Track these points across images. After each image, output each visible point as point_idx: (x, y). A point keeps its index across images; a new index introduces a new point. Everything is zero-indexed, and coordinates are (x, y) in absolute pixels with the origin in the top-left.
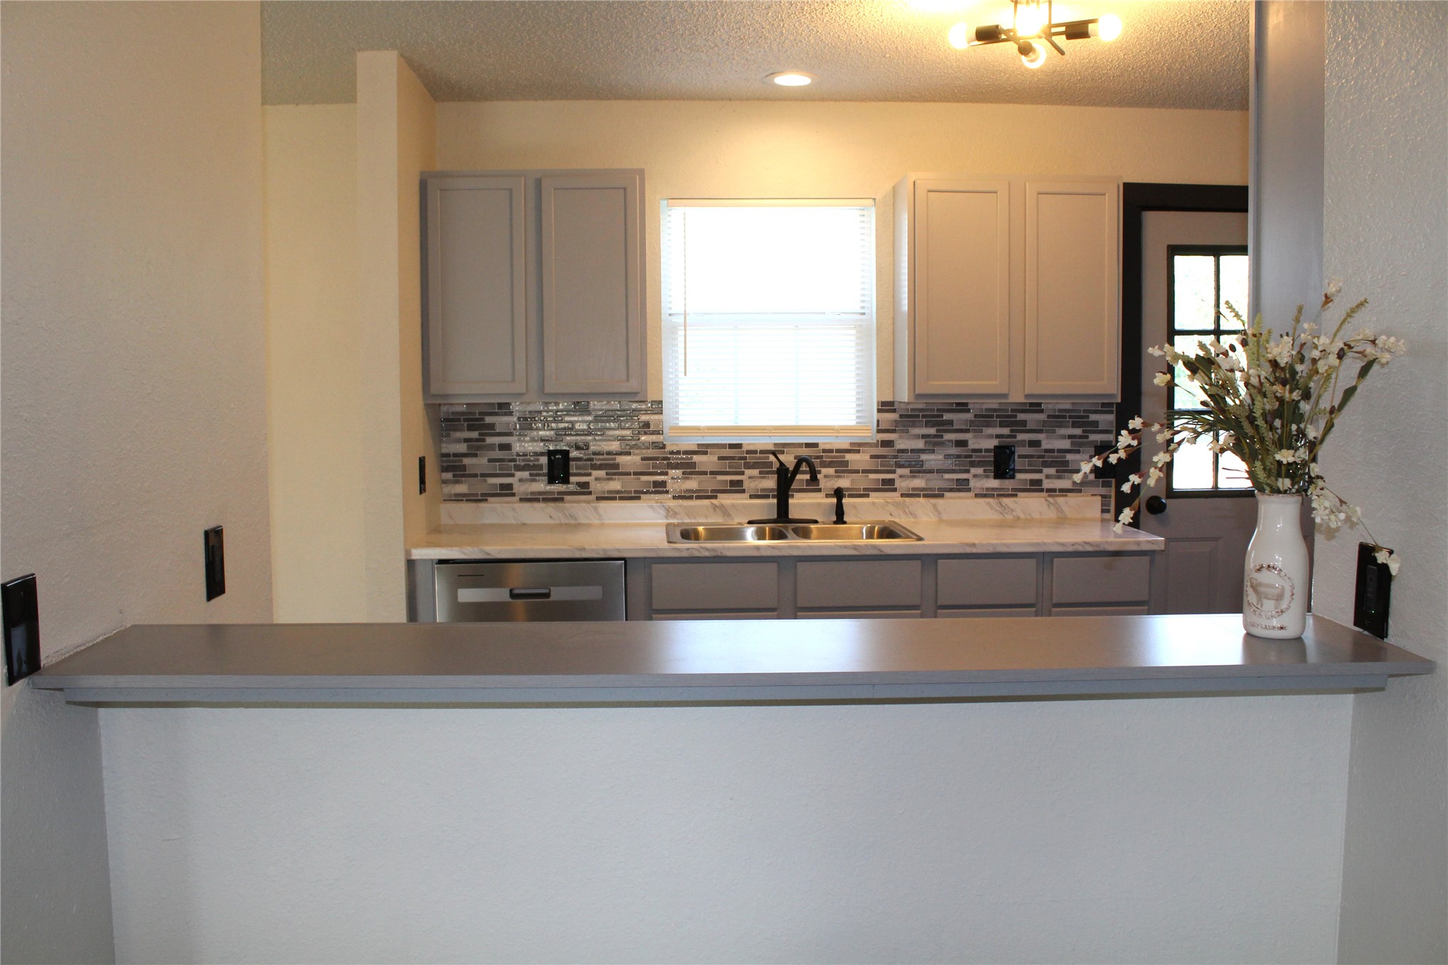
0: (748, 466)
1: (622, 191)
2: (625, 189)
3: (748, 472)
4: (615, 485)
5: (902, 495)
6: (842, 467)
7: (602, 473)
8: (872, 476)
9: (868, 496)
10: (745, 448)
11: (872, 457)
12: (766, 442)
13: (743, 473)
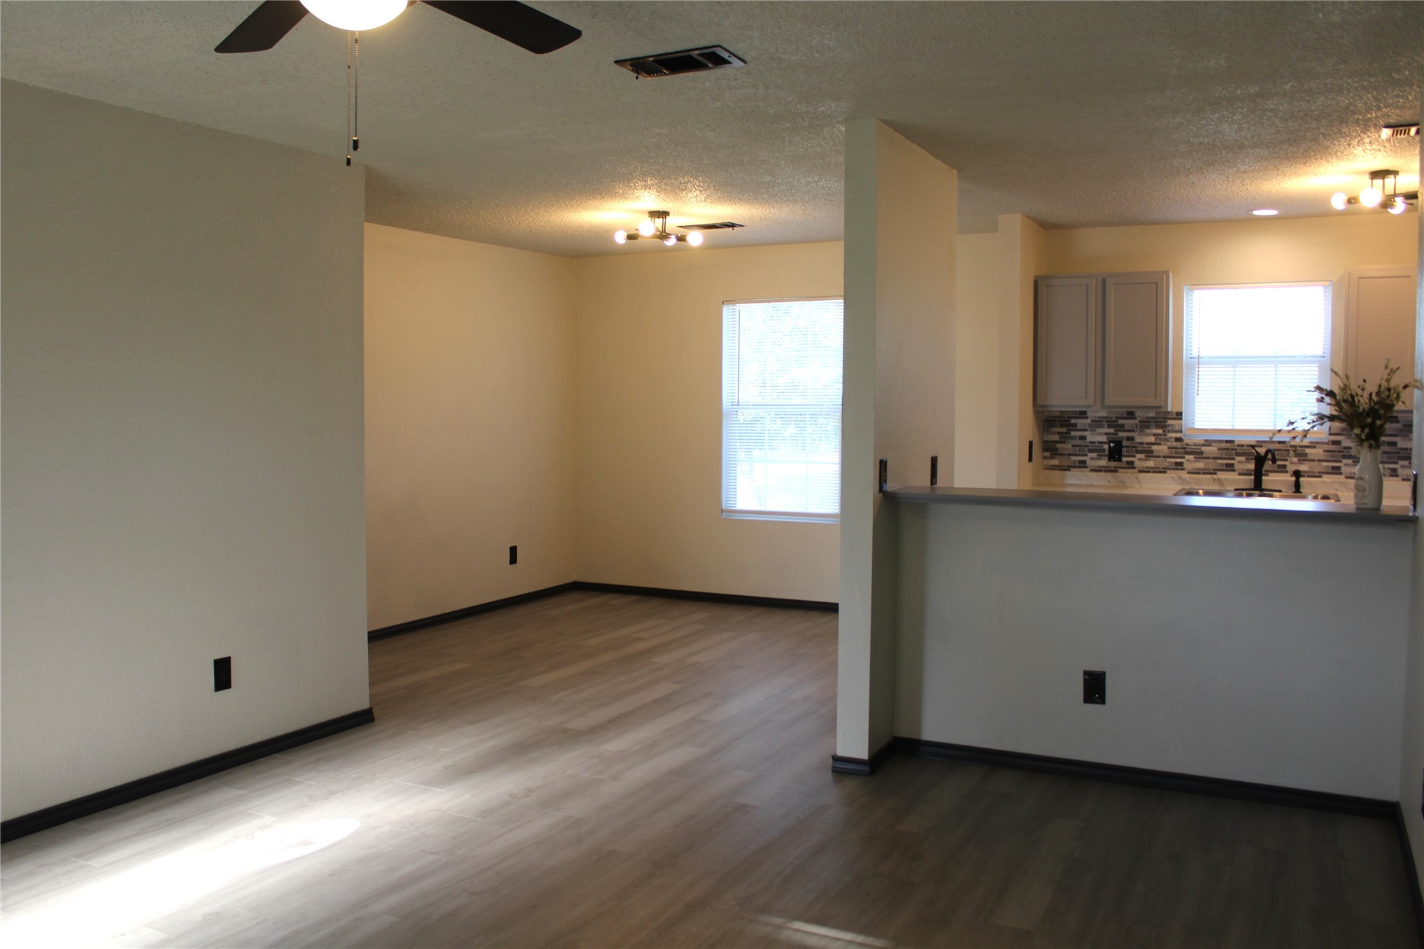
0: (1238, 454)
1: (1155, 285)
2: (1157, 284)
3: (1238, 458)
4: (1151, 463)
5: (1347, 477)
6: (1302, 457)
7: (1142, 456)
8: (1324, 464)
9: (1321, 477)
10: (1236, 443)
11: (1325, 451)
12: (1252, 440)
13: (1234, 459)
